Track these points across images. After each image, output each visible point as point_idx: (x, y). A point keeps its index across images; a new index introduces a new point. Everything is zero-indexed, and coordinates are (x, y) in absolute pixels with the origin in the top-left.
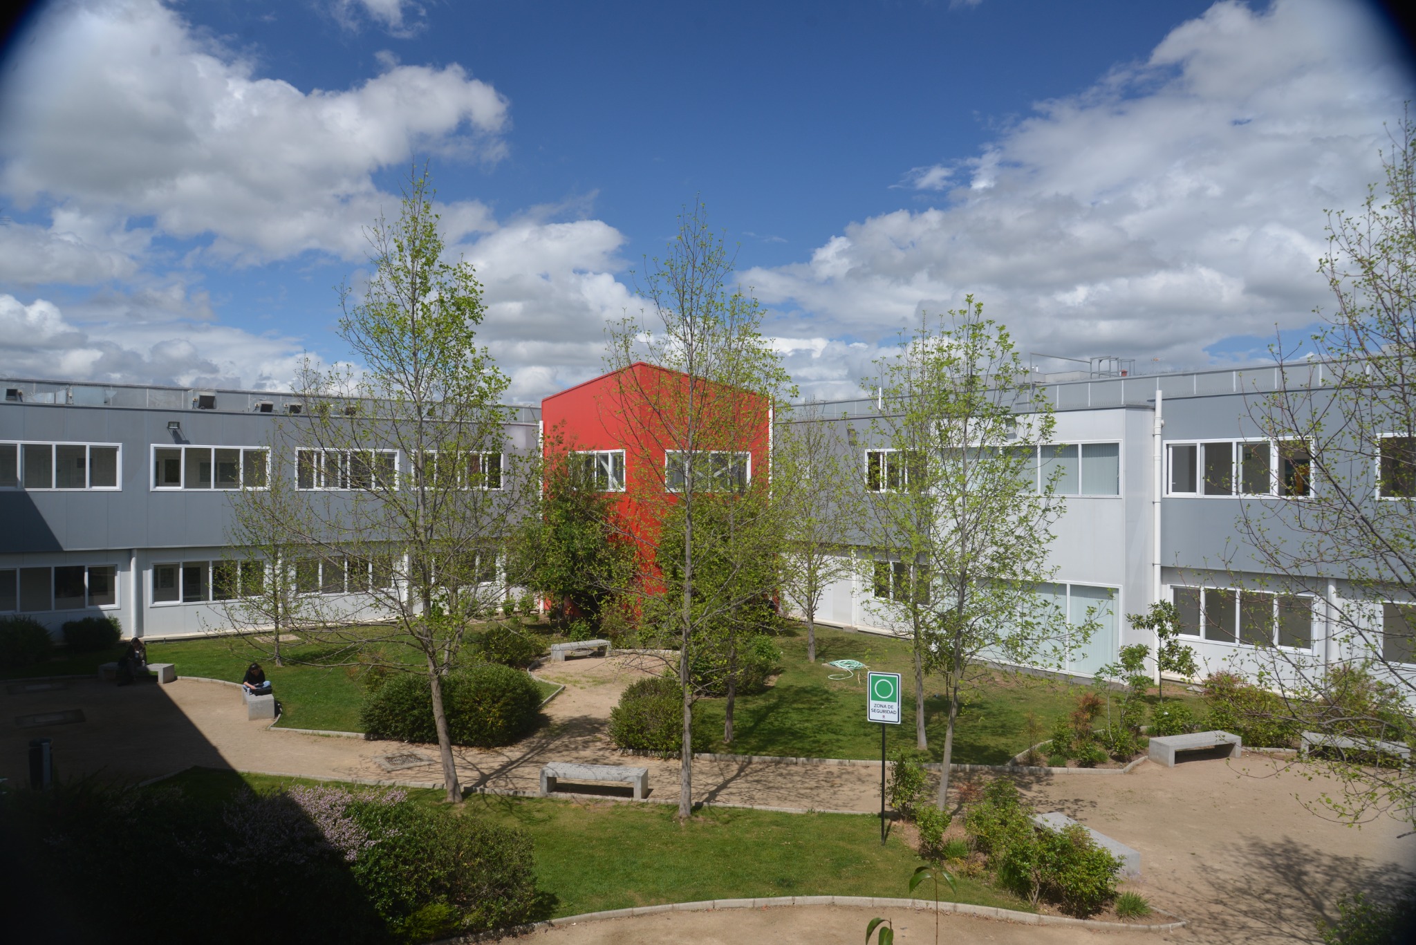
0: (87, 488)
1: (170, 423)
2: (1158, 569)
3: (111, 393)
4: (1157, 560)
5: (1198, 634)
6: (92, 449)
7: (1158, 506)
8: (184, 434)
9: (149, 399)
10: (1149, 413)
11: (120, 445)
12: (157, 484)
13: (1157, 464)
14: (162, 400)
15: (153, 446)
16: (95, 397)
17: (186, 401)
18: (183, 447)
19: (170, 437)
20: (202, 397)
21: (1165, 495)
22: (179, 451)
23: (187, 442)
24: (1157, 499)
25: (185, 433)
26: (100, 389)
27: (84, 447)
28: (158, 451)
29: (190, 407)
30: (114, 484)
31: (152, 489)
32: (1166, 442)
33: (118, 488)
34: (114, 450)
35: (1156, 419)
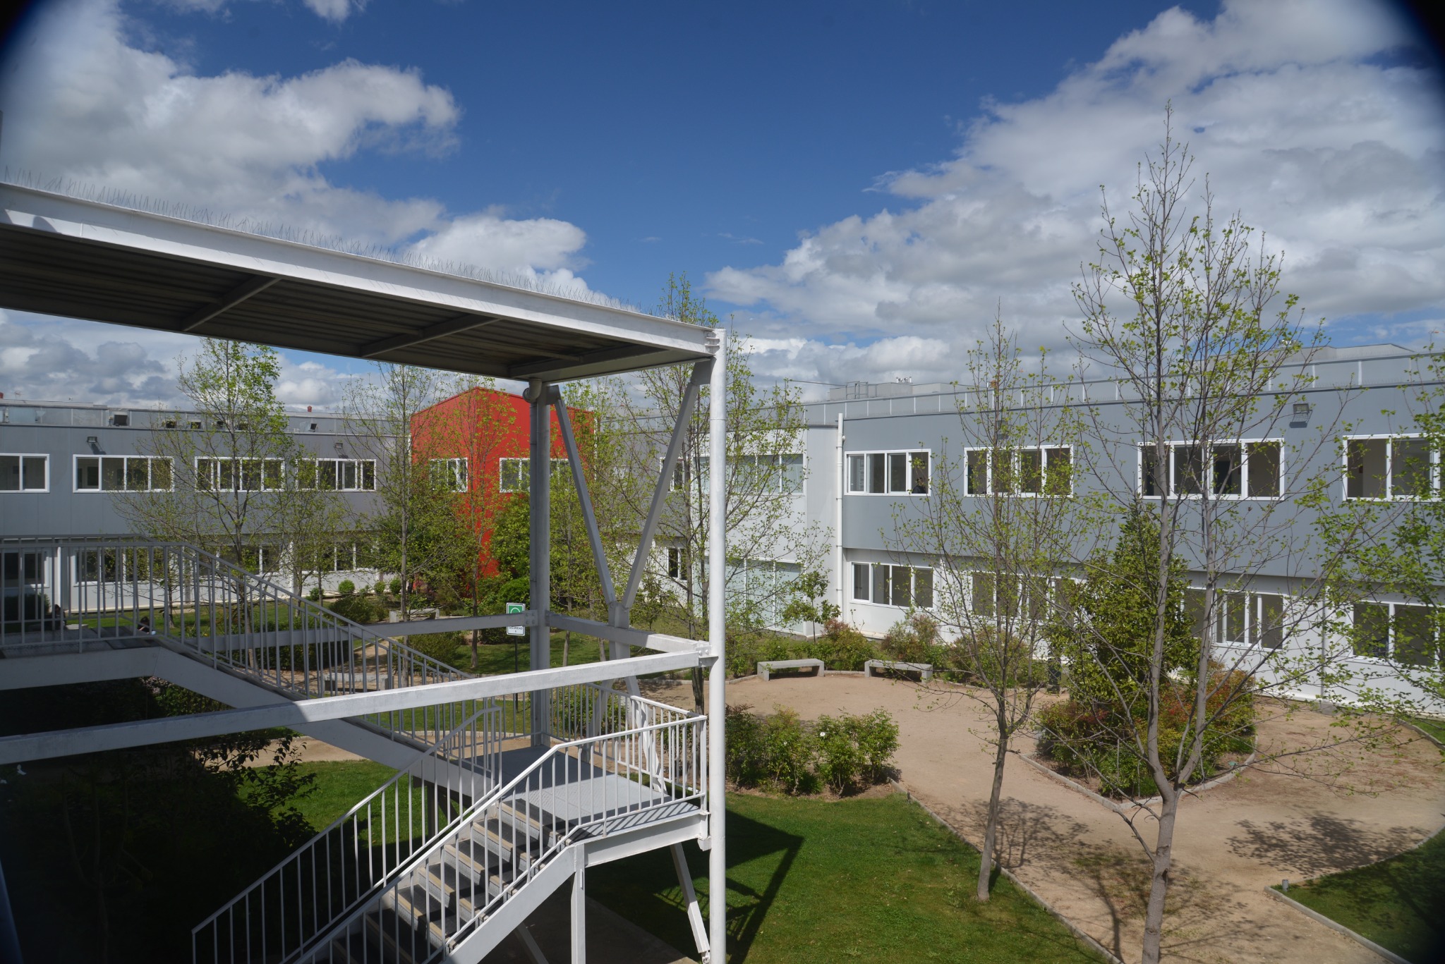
0: (21, 490)
1: (89, 438)
2: (840, 549)
3: (41, 413)
4: (839, 543)
5: (867, 598)
6: (25, 459)
7: (839, 502)
8: (101, 447)
9: (72, 418)
10: (834, 431)
11: (47, 455)
12: (79, 486)
13: (839, 470)
14: (84, 419)
15: (75, 456)
16: (27, 417)
17: (104, 419)
18: (100, 457)
19: (90, 450)
20: (116, 416)
21: (846, 494)
22: (97, 460)
23: (104, 453)
24: (839, 496)
25: (102, 445)
26: (31, 409)
27: (18, 457)
28: (79, 460)
29: (107, 425)
30: (43, 487)
31: (75, 490)
32: (846, 453)
33: (46, 490)
34: (43, 459)
35: (838, 436)
